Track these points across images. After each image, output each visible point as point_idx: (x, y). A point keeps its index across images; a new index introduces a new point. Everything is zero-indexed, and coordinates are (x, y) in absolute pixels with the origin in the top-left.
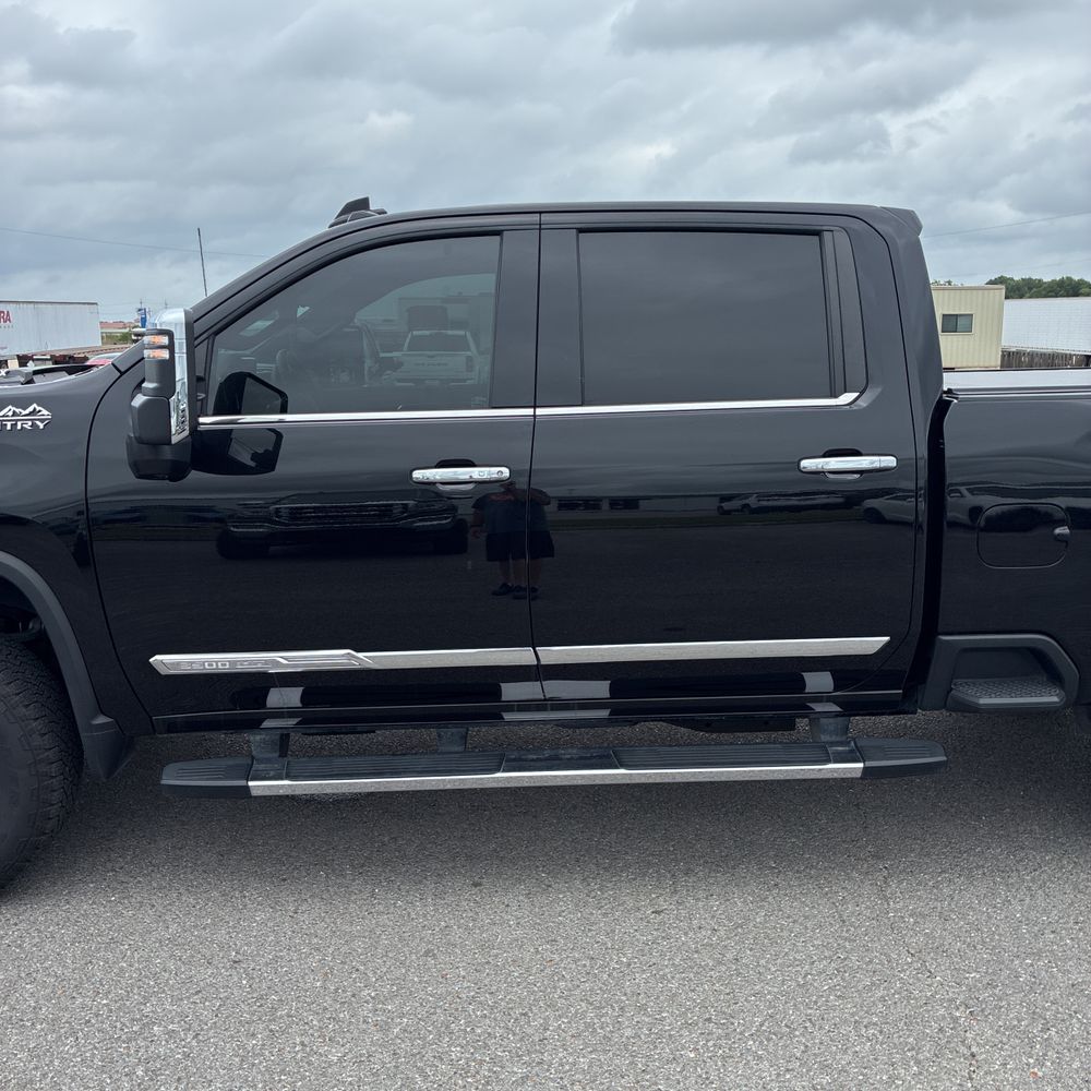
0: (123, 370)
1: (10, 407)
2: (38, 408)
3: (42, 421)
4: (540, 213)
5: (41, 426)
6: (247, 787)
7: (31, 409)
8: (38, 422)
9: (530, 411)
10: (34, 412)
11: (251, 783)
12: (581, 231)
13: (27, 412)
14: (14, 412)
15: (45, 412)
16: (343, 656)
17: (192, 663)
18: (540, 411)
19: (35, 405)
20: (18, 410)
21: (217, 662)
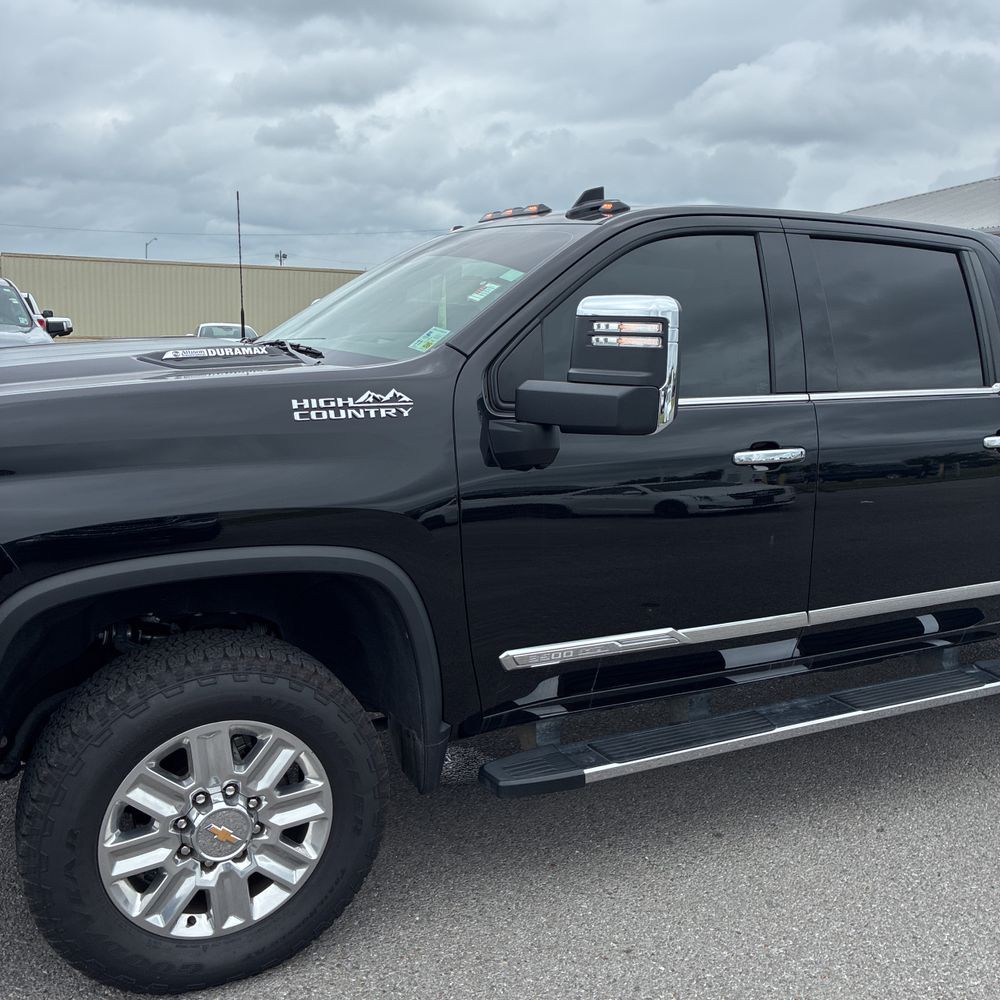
0: (468, 353)
1: (369, 392)
2: (398, 394)
3: (406, 408)
4: (780, 218)
5: (406, 414)
6: (584, 775)
7: (390, 395)
8: (402, 409)
9: (804, 397)
10: (395, 398)
11: (586, 771)
12: (813, 237)
13: (387, 398)
14: (374, 397)
15: (405, 398)
16: (667, 634)
17: (540, 655)
18: (814, 397)
19: (394, 391)
20: (378, 396)
21: (562, 652)
